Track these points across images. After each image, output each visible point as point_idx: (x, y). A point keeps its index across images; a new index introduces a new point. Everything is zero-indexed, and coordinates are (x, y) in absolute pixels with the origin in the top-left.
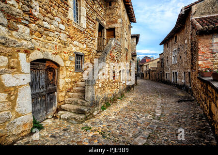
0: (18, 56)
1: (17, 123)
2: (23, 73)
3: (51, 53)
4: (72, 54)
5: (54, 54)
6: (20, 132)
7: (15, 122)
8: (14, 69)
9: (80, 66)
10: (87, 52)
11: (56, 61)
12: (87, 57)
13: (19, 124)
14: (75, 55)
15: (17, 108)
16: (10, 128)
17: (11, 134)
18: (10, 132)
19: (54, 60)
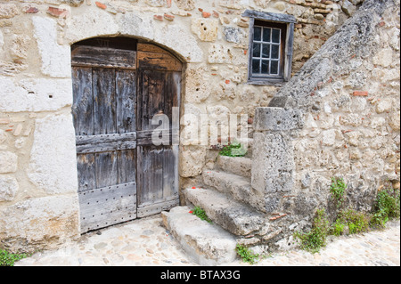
0: (32, 26)
1: (32, 212)
2: (47, 76)
3: (147, 17)
4: (236, 20)
5: (159, 18)
6: (39, 237)
7: (25, 209)
8: (20, 63)
9: (274, 64)
10: (309, 11)
11: (169, 45)
12: (308, 29)
13: (37, 215)
14: (250, 22)
15: (33, 171)
16: (14, 219)
17: (14, 234)
18: (12, 229)
19: (159, 40)
